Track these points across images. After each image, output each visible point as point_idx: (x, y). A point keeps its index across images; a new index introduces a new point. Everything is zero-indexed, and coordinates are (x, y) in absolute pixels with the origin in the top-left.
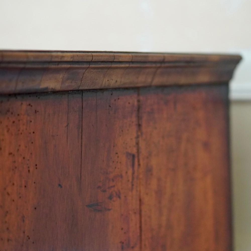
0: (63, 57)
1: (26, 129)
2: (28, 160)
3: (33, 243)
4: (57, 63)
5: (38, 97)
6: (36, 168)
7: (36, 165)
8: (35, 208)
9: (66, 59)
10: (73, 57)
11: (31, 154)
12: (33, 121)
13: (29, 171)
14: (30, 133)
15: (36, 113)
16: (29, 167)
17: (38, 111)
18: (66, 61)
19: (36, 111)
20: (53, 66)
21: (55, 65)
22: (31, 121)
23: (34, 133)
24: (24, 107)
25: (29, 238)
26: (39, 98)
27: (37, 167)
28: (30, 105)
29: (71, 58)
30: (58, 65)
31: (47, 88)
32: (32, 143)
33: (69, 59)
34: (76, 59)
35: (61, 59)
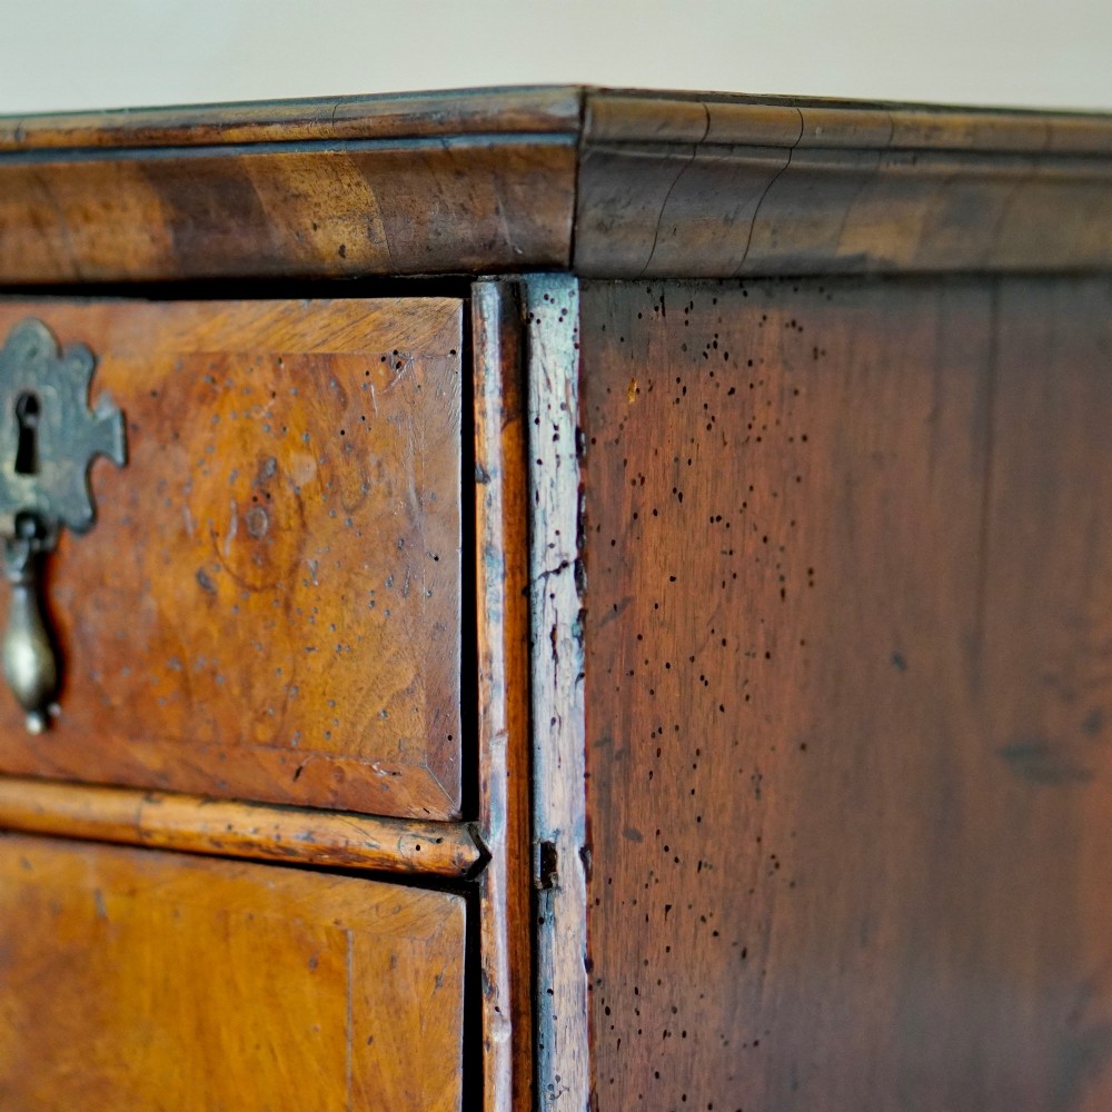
0: (935, 128)
1: (778, 422)
2: (782, 549)
3: (793, 885)
4: (909, 156)
5: (826, 293)
6: (811, 584)
7: (811, 572)
8: (803, 747)
9: (945, 140)
10: (973, 130)
11: (793, 523)
12: (803, 391)
13: (783, 593)
14: (791, 440)
15: (816, 357)
16: (782, 578)
17: (823, 353)
18: (948, 145)
19: (816, 350)
20: (894, 167)
21: (904, 162)
22: (796, 392)
23: (805, 438)
24: (773, 331)
25: (777, 866)
26: (829, 298)
27: (815, 577)
28: (794, 324)
29: (968, 134)
30: (914, 161)
31: (862, 258)
32: (799, 480)
33: (959, 141)
34: (986, 142)
35: (928, 137)
